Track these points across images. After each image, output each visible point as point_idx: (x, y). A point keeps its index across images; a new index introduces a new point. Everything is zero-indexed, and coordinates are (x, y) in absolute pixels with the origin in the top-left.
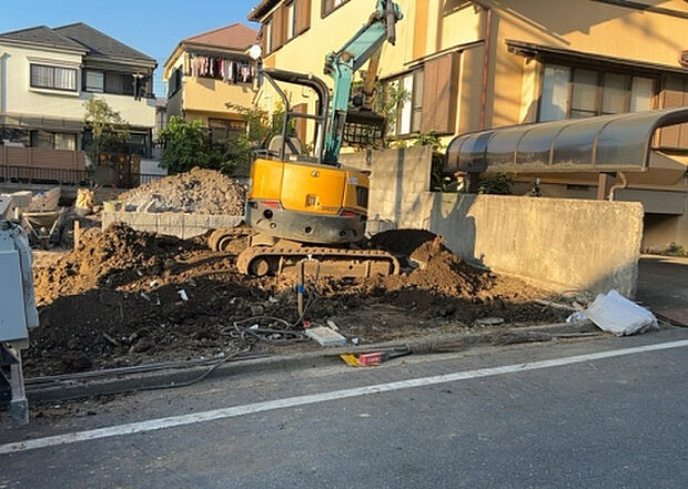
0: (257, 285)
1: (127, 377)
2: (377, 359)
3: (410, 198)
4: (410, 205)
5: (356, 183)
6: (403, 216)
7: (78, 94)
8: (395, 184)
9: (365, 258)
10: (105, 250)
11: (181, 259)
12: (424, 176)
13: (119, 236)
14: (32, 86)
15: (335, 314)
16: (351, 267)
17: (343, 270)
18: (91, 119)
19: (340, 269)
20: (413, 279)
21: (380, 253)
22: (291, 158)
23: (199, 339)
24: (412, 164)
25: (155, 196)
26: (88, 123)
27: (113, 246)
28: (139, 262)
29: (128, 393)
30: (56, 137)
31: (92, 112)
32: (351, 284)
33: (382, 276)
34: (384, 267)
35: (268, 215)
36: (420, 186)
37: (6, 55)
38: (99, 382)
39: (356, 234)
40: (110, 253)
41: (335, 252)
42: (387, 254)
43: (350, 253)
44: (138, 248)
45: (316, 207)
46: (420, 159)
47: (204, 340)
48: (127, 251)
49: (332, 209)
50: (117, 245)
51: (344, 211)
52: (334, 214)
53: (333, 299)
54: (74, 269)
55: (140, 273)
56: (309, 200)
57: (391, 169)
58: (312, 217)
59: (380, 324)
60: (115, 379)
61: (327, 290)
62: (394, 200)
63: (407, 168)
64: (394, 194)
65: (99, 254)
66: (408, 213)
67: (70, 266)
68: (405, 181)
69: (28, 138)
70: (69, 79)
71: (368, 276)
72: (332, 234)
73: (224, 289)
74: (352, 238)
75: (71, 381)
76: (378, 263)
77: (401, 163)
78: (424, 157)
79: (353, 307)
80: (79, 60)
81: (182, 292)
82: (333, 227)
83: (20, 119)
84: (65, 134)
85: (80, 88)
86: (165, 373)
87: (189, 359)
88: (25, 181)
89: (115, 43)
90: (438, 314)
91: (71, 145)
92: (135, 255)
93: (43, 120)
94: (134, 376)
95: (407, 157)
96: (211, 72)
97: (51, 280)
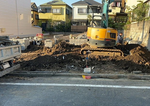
0: (81, 56)
1: (38, 74)
2: (89, 78)
3: (145, 35)
4: (144, 37)
5: (110, 32)
6: (143, 40)
7: (86, 14)
8: (142, 31)
9: (113, 51)
10: (56, 47)
11: (72, 50)
12: (147, 29)
13: (60, 44)
14: (78, 13)
15: (97, 65)
16: (109, 54)
17: (106, 54)
18: (88, 19)
19: (105, 54)
20: (126, 58)
21: (117, 50)
22: (94, 26)
23: (60, 67)
24: (146, 25)
25: (83, 35)
26: (87, 20)
27: (58, 46)
28: (62, 50)
29: (36, 77)
30: (82, 23)
31: (88, 17)
32: (107, 58)
33: (117, 56)
34: (119, 54)
35: (88, 40)
36: (147, 31)
37: (74, 7)
38: (33, 74)
39: (110, 45)
40: (57, 48)
41: (104, 49)
42: (120, 51)
43: (108, 50)
44: (63, 47)
45: (98, 38)
46: (147, 24)
47: (60, 68)
48: (61, 47)
49: (102, 39)
50: (59, 46)
51: (106, 39)
52: (103, 40)
53: (99, 61)
54: (51, 51)
55: (60, 52)
56: (96, 37)
57: (142, 27)
58: (97, 41)
59: (105, 69)
60: (36, 74)
61: (98, 59)
62: (142, 35)
63: (145, 27)
64: (142, 34)
65: (55, 48)
66: (144, 39)
67: (51, 50)
68: (144, 30)
69: (77, 24)
70: (85, 11)
71: (114, 56)
72: (102, 45)
73: (72, 57)
74: (109, 46)
75: (28, 73)
76: (117, 53)
77: (144, 25)
78: (148, 23)
79: (104, 64)
80: (87, 6)
81: (64, 57)
82: (103, 43)
83: (76, 20)
84: (84, 22)
85: (87, 13)
86: (45, 74)
87: (52, 71)
88: (76, 32)
89: (95, 2)
90: (123, 68)
91: (85, 24)
92: (62, 48)
93: (79, 20)
94: (39, 73)
95: (145, 24)
96: (115, 5)
97: (47, 53)
